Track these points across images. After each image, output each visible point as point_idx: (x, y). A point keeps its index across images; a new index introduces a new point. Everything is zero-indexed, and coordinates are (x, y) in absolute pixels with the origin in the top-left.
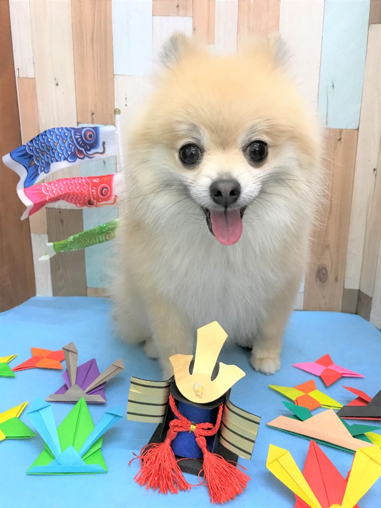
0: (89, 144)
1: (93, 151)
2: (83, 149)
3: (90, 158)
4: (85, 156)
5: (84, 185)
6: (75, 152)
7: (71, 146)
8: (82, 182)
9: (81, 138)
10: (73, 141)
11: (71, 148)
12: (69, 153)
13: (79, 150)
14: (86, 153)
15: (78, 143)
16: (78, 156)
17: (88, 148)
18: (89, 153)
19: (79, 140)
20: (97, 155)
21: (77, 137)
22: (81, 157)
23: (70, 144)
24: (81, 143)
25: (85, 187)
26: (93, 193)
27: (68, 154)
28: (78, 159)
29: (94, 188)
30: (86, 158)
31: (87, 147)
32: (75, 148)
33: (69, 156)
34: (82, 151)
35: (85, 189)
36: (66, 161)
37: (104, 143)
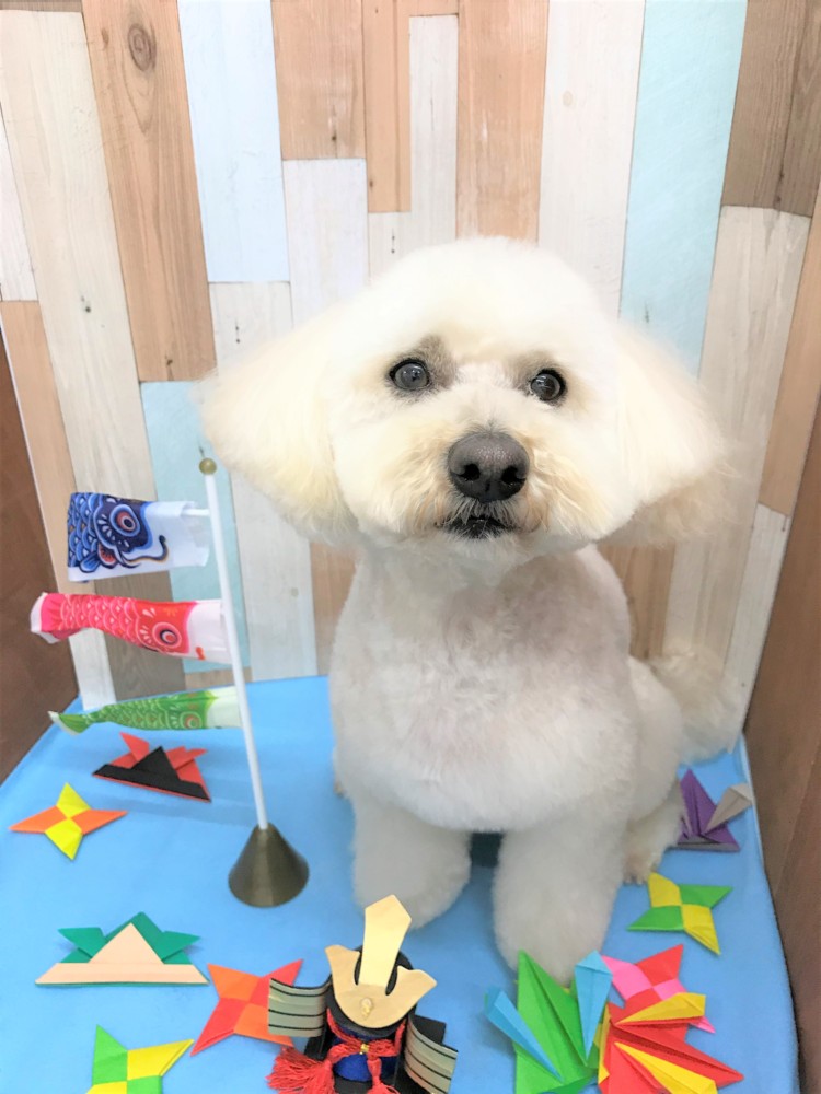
0: (126, 538)
1: (137, 553)
2: (114, 548)
3: (129, 567)
4: (118, 562)
5: (124, 617)
6: (96, 552)
7: (90, 539)
8: (122, 610)
9: (108, 524)
10: (94, 531)
11: (90, 543)
12: (85, 553)
13: (104, 549)
14: (121, 555)
15: (104, 535)
16: (103, 560)
17: (127, 545)
18: (127, 556)
19: (105, 528)
20: (143, 562)
21: (101, 522)
22: (108, 563)
23: (88, 535)
24: (109, 534)
25: (127, 621)
26: (142, 636)
27: (82, 554)
28: (101, 567)
29: (144, 627)
30: (119, 567)
31: (123, 544)
32: (97, 544)
33: (84, 558)
34: (112, 552)
35: (125, 625)
36: (77, 569)
37: (162, 539)
